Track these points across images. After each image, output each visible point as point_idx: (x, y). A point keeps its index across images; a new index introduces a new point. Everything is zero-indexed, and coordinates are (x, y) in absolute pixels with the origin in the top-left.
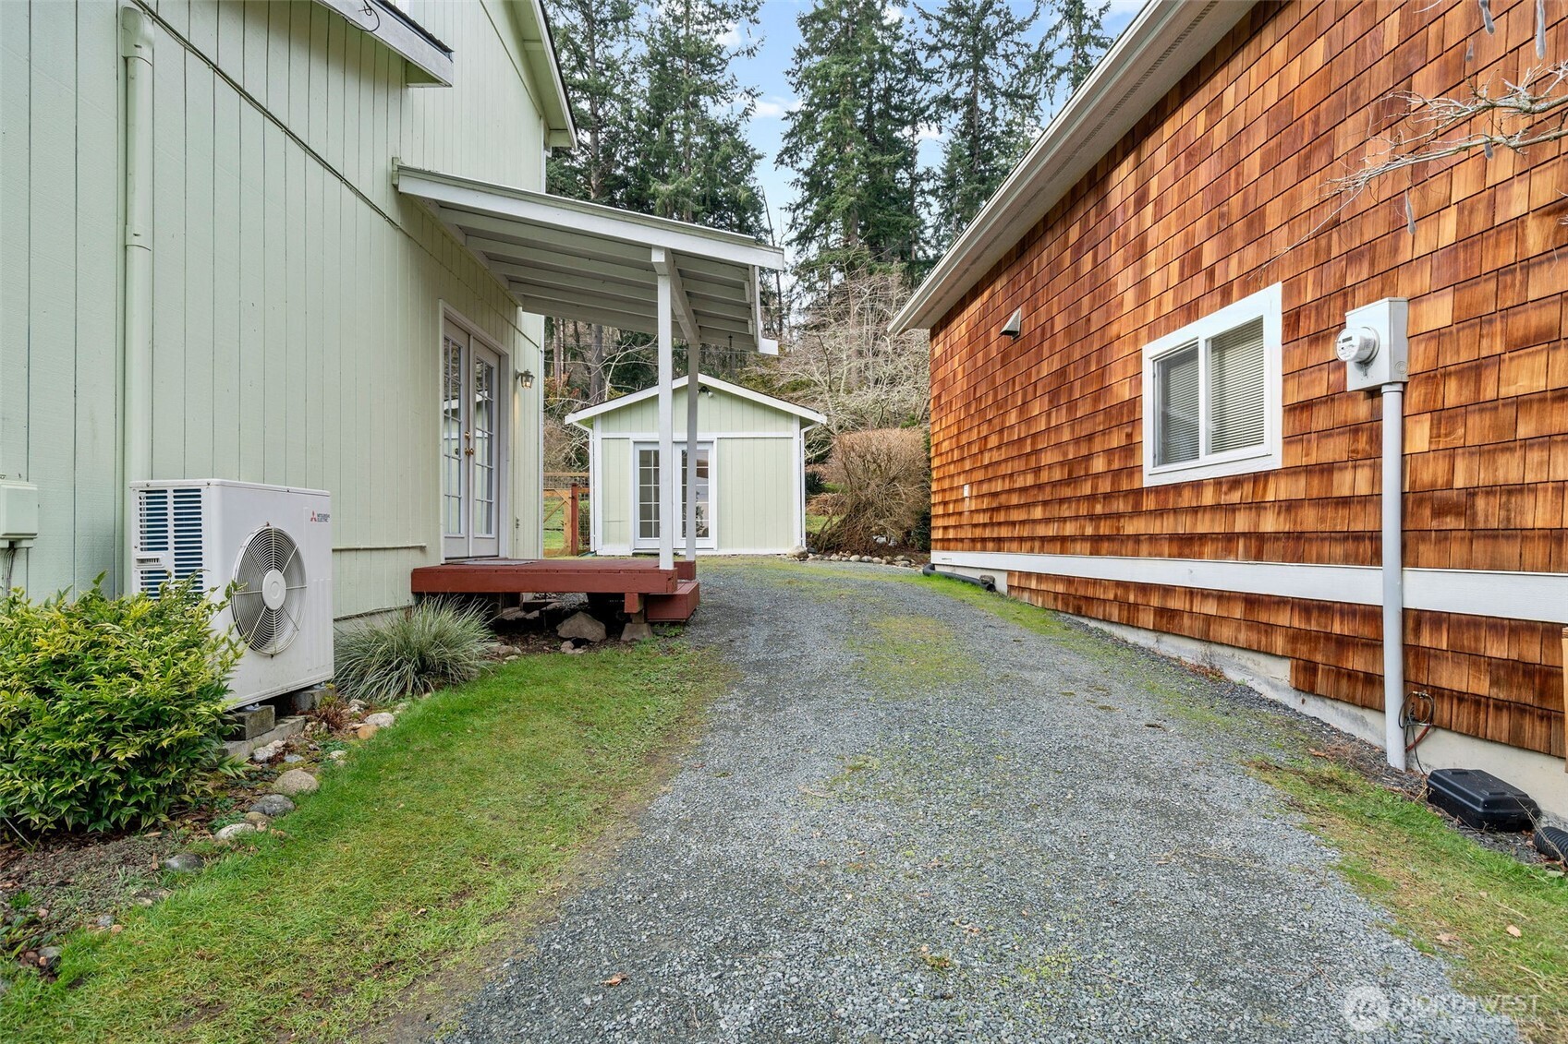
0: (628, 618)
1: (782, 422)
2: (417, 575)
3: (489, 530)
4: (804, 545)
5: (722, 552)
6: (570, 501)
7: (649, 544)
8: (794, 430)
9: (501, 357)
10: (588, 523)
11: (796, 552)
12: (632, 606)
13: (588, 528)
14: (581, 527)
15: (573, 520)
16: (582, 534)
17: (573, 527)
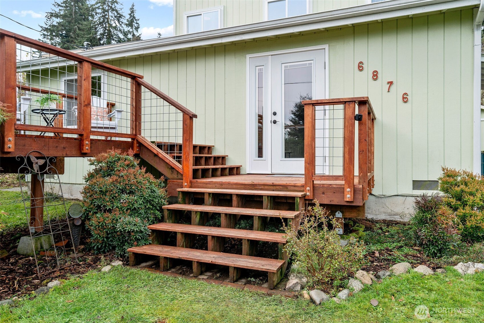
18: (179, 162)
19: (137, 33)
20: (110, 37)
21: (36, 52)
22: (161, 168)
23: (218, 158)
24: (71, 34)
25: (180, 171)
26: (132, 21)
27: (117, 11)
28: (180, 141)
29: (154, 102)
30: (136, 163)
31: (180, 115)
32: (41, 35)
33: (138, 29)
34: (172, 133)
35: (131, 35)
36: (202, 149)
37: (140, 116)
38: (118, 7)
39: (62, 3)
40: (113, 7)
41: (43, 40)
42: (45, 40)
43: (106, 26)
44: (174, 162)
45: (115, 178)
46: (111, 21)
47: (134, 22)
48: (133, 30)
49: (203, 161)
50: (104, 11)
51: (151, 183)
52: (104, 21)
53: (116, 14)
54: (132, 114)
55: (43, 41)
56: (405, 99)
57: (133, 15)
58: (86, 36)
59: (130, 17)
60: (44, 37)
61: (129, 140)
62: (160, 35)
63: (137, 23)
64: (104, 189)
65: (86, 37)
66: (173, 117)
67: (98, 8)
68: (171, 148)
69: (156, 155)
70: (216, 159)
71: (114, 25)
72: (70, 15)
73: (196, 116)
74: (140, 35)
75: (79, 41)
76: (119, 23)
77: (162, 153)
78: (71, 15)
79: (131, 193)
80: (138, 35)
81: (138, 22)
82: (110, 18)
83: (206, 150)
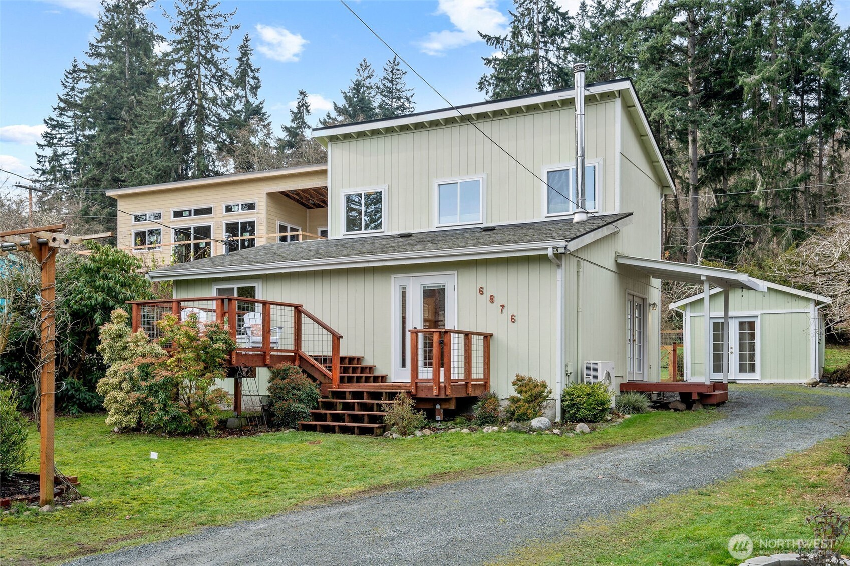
0: (694, 402)
1: (803, 303)
2: (622, 386)
3: (639, 370)
4: (818, 378)
5: (764, 381)
6: (672, 352)
7: (719, 377)
8: (812, 306)
9: (644, 300)
10: (683, 364)
11: (811, 382)
12: (695, 397)
13: (682, 368)
14: (679, 366)
15: (674, 362)
16: (679, 371)
17: (674, 367)
18: (330, 371)
19: (254, 99)
20: (202, 119)
21: (45, 145)
22: (316, 376)
23: (366, 368)
24: (123, 112)
25: (331, 377)
26: (244, 74)
27: (216, 65)
28: (330, 354)
29: (311, 326)
30: (300, 371)
31: (330, 336)
32: (55, 109)
33: (257, 91)
34: (325, 349)
35: (242, 104)
36: (351, 360)
37: (300, 336)
38: (218, 55)
39: (98, 41)
40: (209, 55)
41: (59, 119)
42: (62, 119)
43: (194, 96)
44: (326, 371)
45: (289, 380)
46: (204, 87)
47: (249, 76)
48: (246, 94)
49: (351, 370)
50: (190, 65)
51: (310, 385)
52: (189, 85)
53: (214, 70)
54: (294, 334)
55: (57, 121)
56: (513, 320)
57: (247, 61)
58: (156, 121)
59: (241, 65)
60: (61, 114)
61: (293, 354)
62: (304, 96)
63: (254, 78)
64: (282, 387)
65: (155, 123)
66: (325, 337)
67: (179, 60)
68: (324, 360)
69: (313, 366)
70: (363, 369)
71: (211, 94)
72: (120, 73)
73: (342, 337)
74: (261, 103)
75: (140, 129)
76: (220, 89)
77: (317, 364)
78: (122, 72)
79: (299, 390)
80: (257, 102)
81: (257, 75)
82: (203, 78)
83: (356, 360)
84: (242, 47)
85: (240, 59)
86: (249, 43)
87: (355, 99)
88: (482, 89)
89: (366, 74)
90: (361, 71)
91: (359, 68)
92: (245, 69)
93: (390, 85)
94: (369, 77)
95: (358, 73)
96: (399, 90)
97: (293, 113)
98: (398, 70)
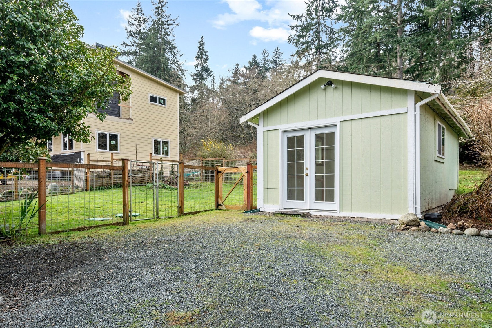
1: (396, 99)
5: (344, 215)
8: (410, 101)
11: (407, 219)
84: (200, 42)
85: (199, 47)
86: (203, 40)
87: (253, 63)
88: (290, 42)
89: (266, 55)
90: (264, 54)
91: (263, 53)
92: (202, 52)
93: (276, 59)
94: (267, 56)
95: (262, 55)
96: (279, 61)
97: (233, 74)
98: (279, 52)
